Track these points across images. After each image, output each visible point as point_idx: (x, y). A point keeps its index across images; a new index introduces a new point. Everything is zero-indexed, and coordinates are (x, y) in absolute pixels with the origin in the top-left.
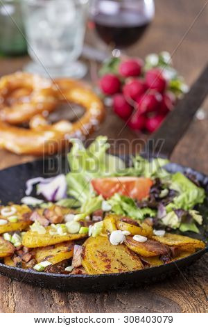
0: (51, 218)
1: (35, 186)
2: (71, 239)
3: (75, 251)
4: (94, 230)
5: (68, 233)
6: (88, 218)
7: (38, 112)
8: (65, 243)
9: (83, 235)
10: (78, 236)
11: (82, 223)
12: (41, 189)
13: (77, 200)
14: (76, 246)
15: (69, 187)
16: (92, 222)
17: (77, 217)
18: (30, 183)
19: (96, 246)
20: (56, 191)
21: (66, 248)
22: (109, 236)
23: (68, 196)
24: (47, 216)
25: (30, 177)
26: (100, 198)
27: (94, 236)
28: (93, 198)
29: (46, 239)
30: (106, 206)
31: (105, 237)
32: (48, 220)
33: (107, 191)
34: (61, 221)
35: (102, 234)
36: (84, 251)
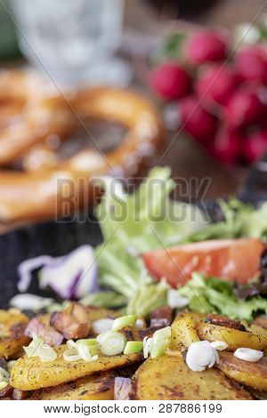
0: (65, 331)
1: (35, 273)
2: (109, 366)
3: (116, 389)
4: (153, 345)
5: (101, 355)
6: (140, 323)
7: (39, 141)
8: (96, 375)
9: (132, 358)
10: (121, 361)
11: (129, 334)
12: (47, 278)
13: (118, 294)
14: (118, 380)
15: (101, 271)
16: (149, 330)
17: (119, 323)
18: (26, 268)
19: (158, 375)
20: (77, 280)
21: (97, 386)
22: (185, 353)
23: (103, 288)
24: (59, 325)
25: (26, 256)
26: (163, 285)
27: (153, 356)
28: (149, 285)
29: (57, 370)
30: (175, 299)
31: (176, 357)
32: (61, 332)
33: (177, 272)
34: (88, 333)
35: (169, 352)
36: (135, 388)
